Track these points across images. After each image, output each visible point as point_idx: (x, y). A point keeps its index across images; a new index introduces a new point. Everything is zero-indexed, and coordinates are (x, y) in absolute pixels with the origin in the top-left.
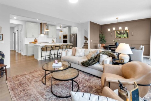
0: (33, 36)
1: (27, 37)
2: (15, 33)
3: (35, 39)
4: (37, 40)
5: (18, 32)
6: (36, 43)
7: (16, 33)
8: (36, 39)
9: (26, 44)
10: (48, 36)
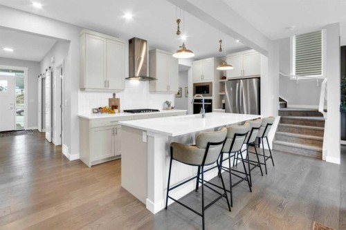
0: (106, 83)
1: (83, 89)
2: (42, 79)
3: (112, 97)
4: (118, 100)
5: (52, 73)
6: (116, 111)
7: (45, 78)
8: (114, 95)
9: (80, 118)
10: (155, 85)
